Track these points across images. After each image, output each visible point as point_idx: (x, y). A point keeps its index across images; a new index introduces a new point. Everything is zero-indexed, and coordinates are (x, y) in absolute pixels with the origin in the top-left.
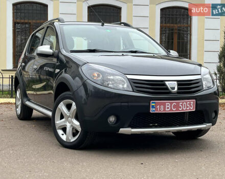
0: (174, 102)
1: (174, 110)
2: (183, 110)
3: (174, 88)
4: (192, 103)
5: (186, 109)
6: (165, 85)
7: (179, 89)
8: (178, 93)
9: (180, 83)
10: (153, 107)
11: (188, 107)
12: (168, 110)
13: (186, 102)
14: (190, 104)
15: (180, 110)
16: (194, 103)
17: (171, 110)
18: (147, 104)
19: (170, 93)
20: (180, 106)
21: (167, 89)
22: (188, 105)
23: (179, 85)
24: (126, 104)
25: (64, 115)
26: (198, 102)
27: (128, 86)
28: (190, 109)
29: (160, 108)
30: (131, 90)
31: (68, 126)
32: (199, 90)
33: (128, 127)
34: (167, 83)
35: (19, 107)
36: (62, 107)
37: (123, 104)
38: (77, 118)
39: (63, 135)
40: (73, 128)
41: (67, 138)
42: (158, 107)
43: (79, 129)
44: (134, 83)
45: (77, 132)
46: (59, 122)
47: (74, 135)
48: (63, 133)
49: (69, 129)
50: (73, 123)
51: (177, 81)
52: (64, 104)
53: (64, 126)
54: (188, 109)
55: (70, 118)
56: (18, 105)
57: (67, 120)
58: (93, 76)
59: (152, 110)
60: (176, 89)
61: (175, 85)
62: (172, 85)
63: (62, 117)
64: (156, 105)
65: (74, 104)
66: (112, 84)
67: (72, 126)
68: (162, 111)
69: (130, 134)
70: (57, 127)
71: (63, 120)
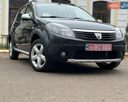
0: (100, 45)
1: (99, 50)
2: (104, 49)
3: (99, 37)
4: (110, 46)
5: (106, 50)
6: (94, 35)
7: (102, 37)
8: (102, 40)
9: (103, 34)
10: (87, 47)
11: (107, 48)
12: (96, 49)
13: (107, 45)
14: (109, 47)
15: (103, 50)
16: (111, 46)
17: (98, 49)
18: (84, 45)
19: (97, 39)
20: (103, 47)
21: (95, 37)
22: (107, 47)
23: (102, 35)
24: (72, 45)
25: (36, 52)
26: (114, 46)
27: (73, 35)
28: (109, 49)
29: (91, 48)
30: (75, 37)
31: (39, 59)
32: (114, 39)
33: (73, 58)
34: (95, 34)
35: (11, 52)
36: (35, 48)
37: (70, 45)
38: (43, 54)
39: (35, 64)
40: (41, 60)
41: (38, 66)
42: (90, 47)
43: (45, 60)
44: (77, 33)
45: (43, 62)
46: (33, 57)
47: (42, 64)
48: (35, 63)
49: (39, 61)
50: (41, 57)
51: (102, 33)
52: (36, 46)
53: (36, 59)
54: (107, 49)
55: (39, 54)
56: (10, 51)
57: (38, 55)
58: (53, 29)
59: (87, 49)
60: (101, 38)
61: (100, 35)
62: (99, 35)
63: (35, 54)
64: (89, 46)
65: (42, 46)
66: (64, 34)
67: (41, 58)
68: (92, 50)
69: (74, 62)
70: (32, 59)
71: (36, 55)
